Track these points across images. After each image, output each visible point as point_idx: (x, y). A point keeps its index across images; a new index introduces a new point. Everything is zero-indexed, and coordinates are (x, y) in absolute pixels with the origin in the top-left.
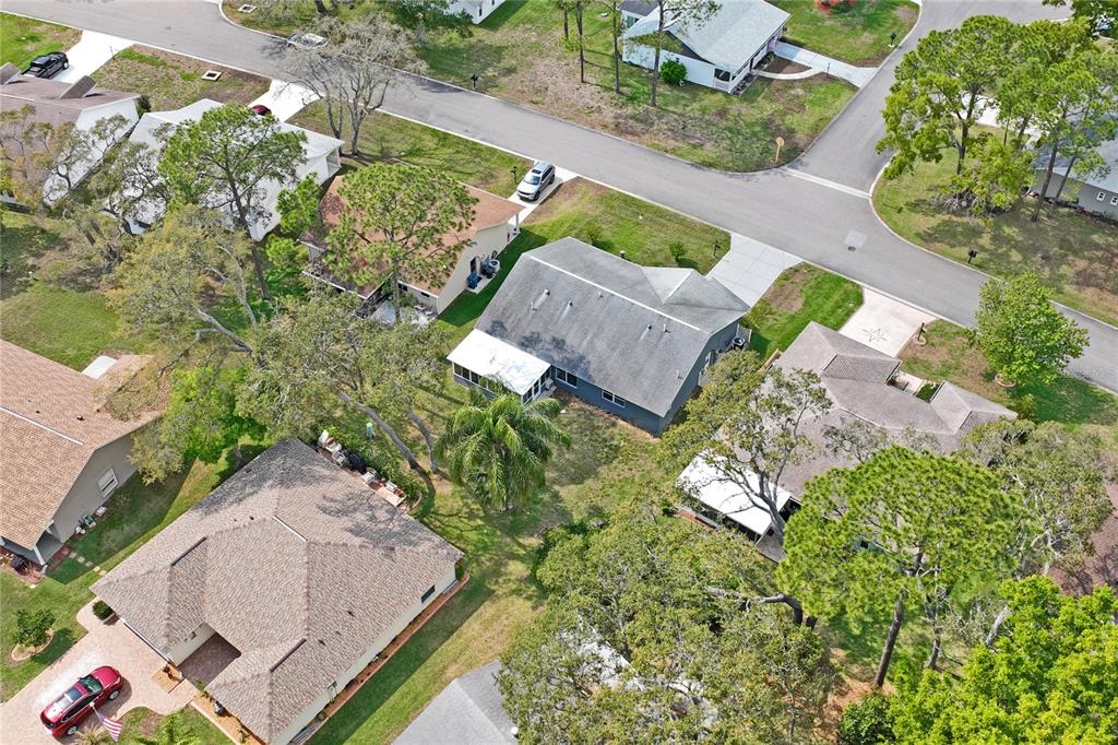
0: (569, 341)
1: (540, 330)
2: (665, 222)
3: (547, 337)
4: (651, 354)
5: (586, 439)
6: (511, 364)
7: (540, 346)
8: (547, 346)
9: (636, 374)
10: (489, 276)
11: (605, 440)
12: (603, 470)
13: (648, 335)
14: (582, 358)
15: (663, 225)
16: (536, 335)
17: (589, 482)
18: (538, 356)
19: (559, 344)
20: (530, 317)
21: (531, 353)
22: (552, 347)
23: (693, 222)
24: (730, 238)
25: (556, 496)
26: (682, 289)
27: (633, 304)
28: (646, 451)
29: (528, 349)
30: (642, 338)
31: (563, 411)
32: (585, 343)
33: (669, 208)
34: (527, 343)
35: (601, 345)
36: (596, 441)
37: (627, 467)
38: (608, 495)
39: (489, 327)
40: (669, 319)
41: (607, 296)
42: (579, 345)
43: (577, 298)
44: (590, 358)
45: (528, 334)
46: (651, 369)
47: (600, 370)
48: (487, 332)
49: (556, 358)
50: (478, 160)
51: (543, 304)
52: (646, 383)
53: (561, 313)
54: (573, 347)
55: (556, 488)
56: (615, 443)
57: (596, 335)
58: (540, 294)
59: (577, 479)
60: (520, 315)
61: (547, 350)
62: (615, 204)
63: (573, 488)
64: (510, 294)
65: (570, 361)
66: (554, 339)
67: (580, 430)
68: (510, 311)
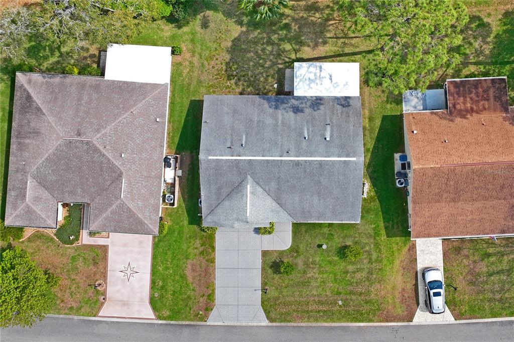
0: (291, 114)
1: (315, 113)
2: (321, 308)
3: (308, 111)
4: (233, 129)
5: (250, 73)
6: (318, 81)
7: (309, 104)
8: (304, 105)
9: (235, 112)
10: (399, 173)
11: (239, 79)
12: (227, 57)
13: (241, 140)
14: (277, 108)
15: (321, 303)
16: (316, 108)
17: (229, 44)
18: (306, 97)
19: (297, 110)
20: (328, 118)
21: (311, 97)
22: (300, 106)
23: (301, 319)
24: (268, 318)
25: (241, 23)
26: (244, 198)
27: (263, 156)
28: (212, 86)
29: (315, 98)
30: (244, 137)
31: (276, 86)
32: (280, 117)
33: (326, 324)
34: (317, 102)
35: (269, 121)
36: (244, 76)
37: (216, 68)
38: (214, 42)
39: (351, 102)
40: (232, 156)
41: (285, 154)
42: (283, 115)
43: (304, 144)
44: (271, 110)
45: (322, 107)
46: (227, 120)
47: (260, 105)
48: (349, 98)
49: (293, 101)
50: (498, 296)
51: (325, 130)
52: (226, 109)
53: (308, 130)
54: (287, 112)
55: (244, 29)
56: (233, 81)
57: (276, 125)
58: (331, 137)
59: (236, 41)
60: (335, 117)
61: (302, 103)
62: (367, 307)
63: (235, 35)
64: (352, 128)
65: (283, 103)
66: (302, 111)
67: (258, 77)
68: (344, 116)
